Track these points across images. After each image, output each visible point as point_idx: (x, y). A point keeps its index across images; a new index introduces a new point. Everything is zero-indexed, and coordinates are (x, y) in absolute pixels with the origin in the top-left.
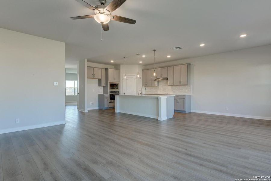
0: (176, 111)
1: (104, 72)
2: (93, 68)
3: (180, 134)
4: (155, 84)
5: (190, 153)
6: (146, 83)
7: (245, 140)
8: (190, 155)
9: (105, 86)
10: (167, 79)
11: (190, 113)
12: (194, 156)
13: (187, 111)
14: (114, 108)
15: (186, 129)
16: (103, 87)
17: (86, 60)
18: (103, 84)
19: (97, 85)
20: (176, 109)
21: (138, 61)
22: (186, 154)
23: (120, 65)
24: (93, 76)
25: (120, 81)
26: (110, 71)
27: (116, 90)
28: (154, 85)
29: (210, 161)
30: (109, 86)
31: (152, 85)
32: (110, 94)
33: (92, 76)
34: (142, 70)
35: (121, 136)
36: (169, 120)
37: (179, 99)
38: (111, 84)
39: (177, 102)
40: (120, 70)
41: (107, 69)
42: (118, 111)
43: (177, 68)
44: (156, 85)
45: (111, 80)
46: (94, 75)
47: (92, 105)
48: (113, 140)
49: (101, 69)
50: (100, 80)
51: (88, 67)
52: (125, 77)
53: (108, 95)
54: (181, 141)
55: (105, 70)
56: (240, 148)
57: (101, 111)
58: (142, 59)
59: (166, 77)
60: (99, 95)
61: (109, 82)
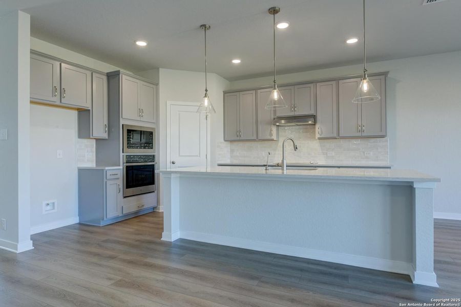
1: (102, 84)
2: (56, 63)
4: (271, 135)
6: (240, 131)
9: (105, 136)
10: (314, 117)
18: (99, 128)
19: (73, 131)
24: (58, 94)
25: (157, 122)
27: (147, 152)
28: (269, 137)
30: (121, 137)
31: (260, 137)
32: (127, 167)
33: (52, 95)
34: (225, 93)
38: (129, 131)
40: (157, 84)
41: (113, 78)
42: (174, 230)
44: (274, 137)
45: (130, 116)
46: (62, 91)
49: (89, 73)
50: (84, 114)
53: (117, 171)
55: (105, 78)
59: (312, 112)
60: (82, 172)
61: (122, 122)
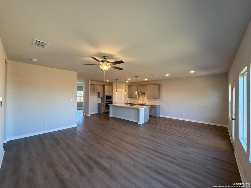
0: (150, 116)
1: (102, 87)
2: (94, 85)
3: (152, 135)
5: (156, 150)
6: (131, 95)
7: (190, 140)
8: (157, 151)
9: (102, 97)
10: (145, 94)
11: (160, 117)
12: (158, 152)
13: (158, 116)
14: (108, 113)
15: (156, 132)
16: (101, 98)
17: (90, 80)
18: (101, 96)
19: (97, 96)
20: (150, 115)
21: (126, 81)
22: (154, 151)
23: (113, 83)
25: (113, 94)
26: (106, 87)
27: (110, 100)
29: (167, 156)
30: (105, 98)
31: (134, 97)
32: (106, 103)
33: (93, 91)
34: (128, 86)
35: (114, 137)
36: (145, 123)
37: (152, 108)
38: (106, 96)
39: (151, 110)
40: (113, 86)
41: (104, 86)
42: (111, 115)
43: (151, 87)
44: (137, 97)
45: (107, 93)
46: (95, 90)
47: (93, 110)
48: (110, 140)
49: (99, 86)
50: (99, 93)
51: (91, 84)
52: (116, 93)
53: (104, 104)
54: (152, 141)
56: (186, 147)
57: (99, 114)
58: (128, 80)
59: (144, 92)
61: (105, 94)
